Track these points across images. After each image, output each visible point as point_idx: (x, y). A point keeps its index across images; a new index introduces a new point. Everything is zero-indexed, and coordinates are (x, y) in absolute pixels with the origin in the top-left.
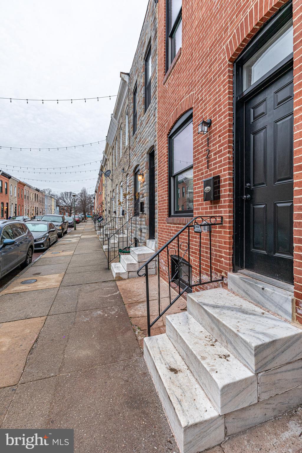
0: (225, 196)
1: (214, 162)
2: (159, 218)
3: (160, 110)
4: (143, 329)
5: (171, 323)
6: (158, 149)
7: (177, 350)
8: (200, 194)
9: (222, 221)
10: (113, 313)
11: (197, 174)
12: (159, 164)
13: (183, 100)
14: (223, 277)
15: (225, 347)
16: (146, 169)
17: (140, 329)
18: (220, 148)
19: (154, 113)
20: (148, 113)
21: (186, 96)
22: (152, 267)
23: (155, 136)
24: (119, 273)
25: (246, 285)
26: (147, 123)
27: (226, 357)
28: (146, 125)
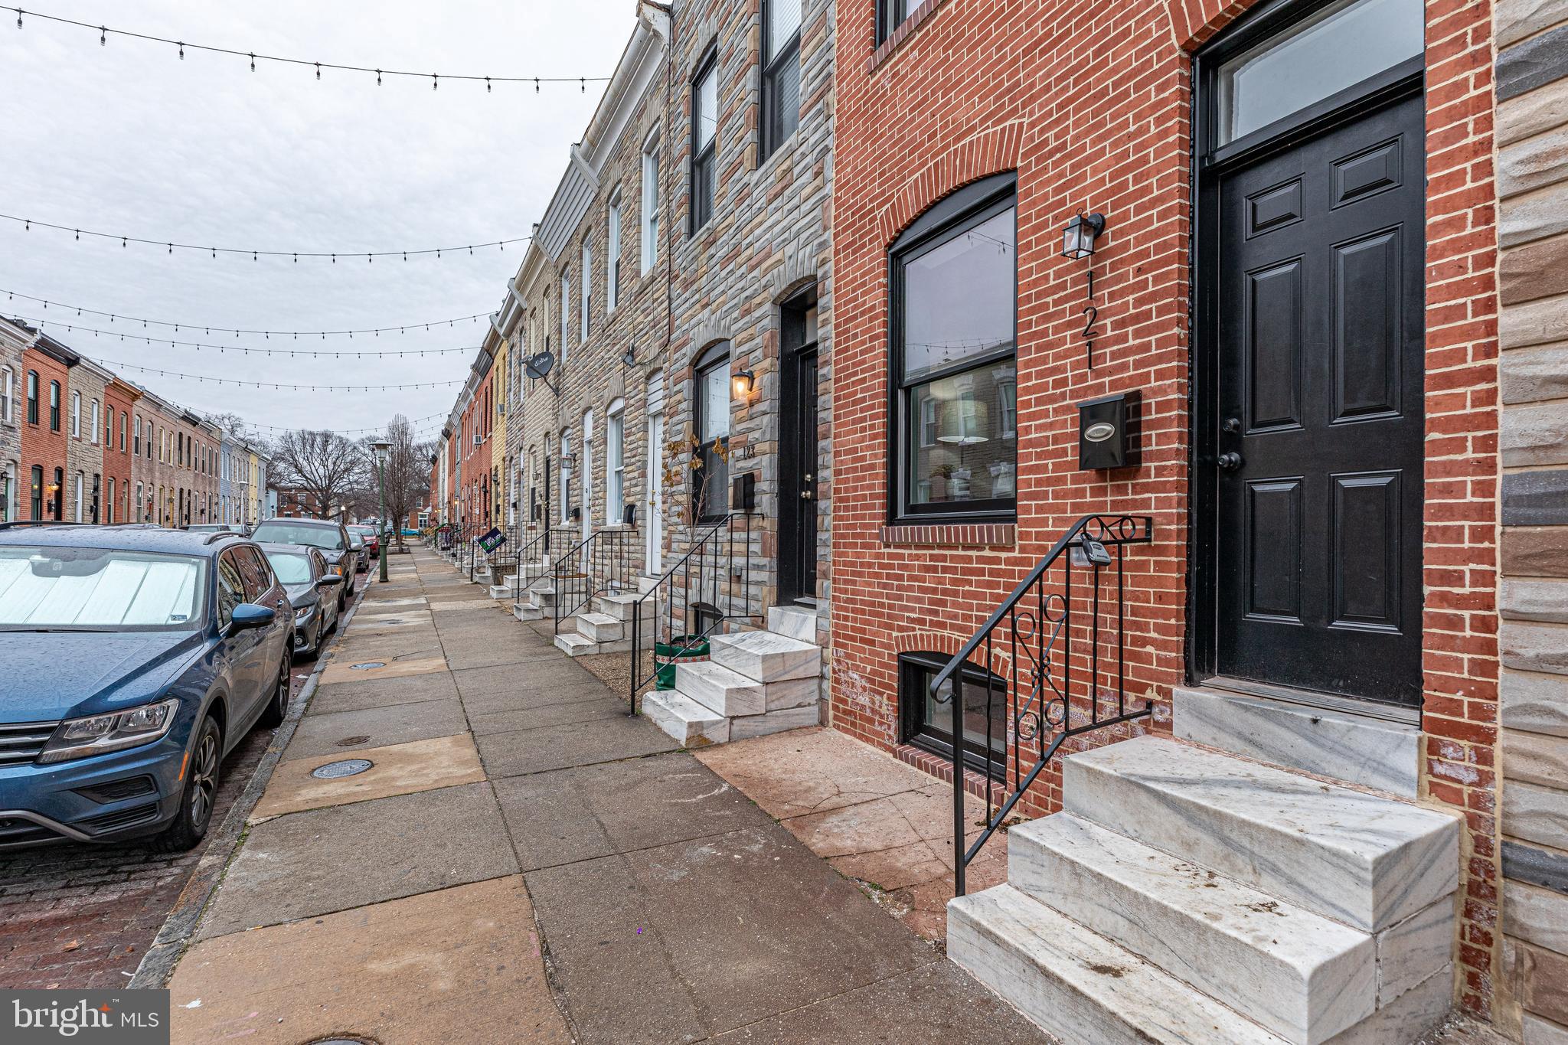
0: (1161, 455)
1: (1115, 348)
2: (836, 527)
3: (848, 156)
4: (890, 887)
5: (1042, 843)
6: (837, 290)
7: (1075, 921)
8: (1051, 447)
9: (1149, 533)
10: (756, 848)
11: (1034, 382)
12: (837, 344)
13: (968, 140)
14: (1150, 704)
15: (1247, 886)
16: (765, 357)
17: (881, 888)
18: (1144, 308)
19: (819, 164)
20: (781, 160)
21: (988, 127)
22: (808, 700)
23: (823, 246)
24: (700, 724)
25: (1250, 717)
26: (776, 196)
27: (1271, 907)
28: (770, 202)
